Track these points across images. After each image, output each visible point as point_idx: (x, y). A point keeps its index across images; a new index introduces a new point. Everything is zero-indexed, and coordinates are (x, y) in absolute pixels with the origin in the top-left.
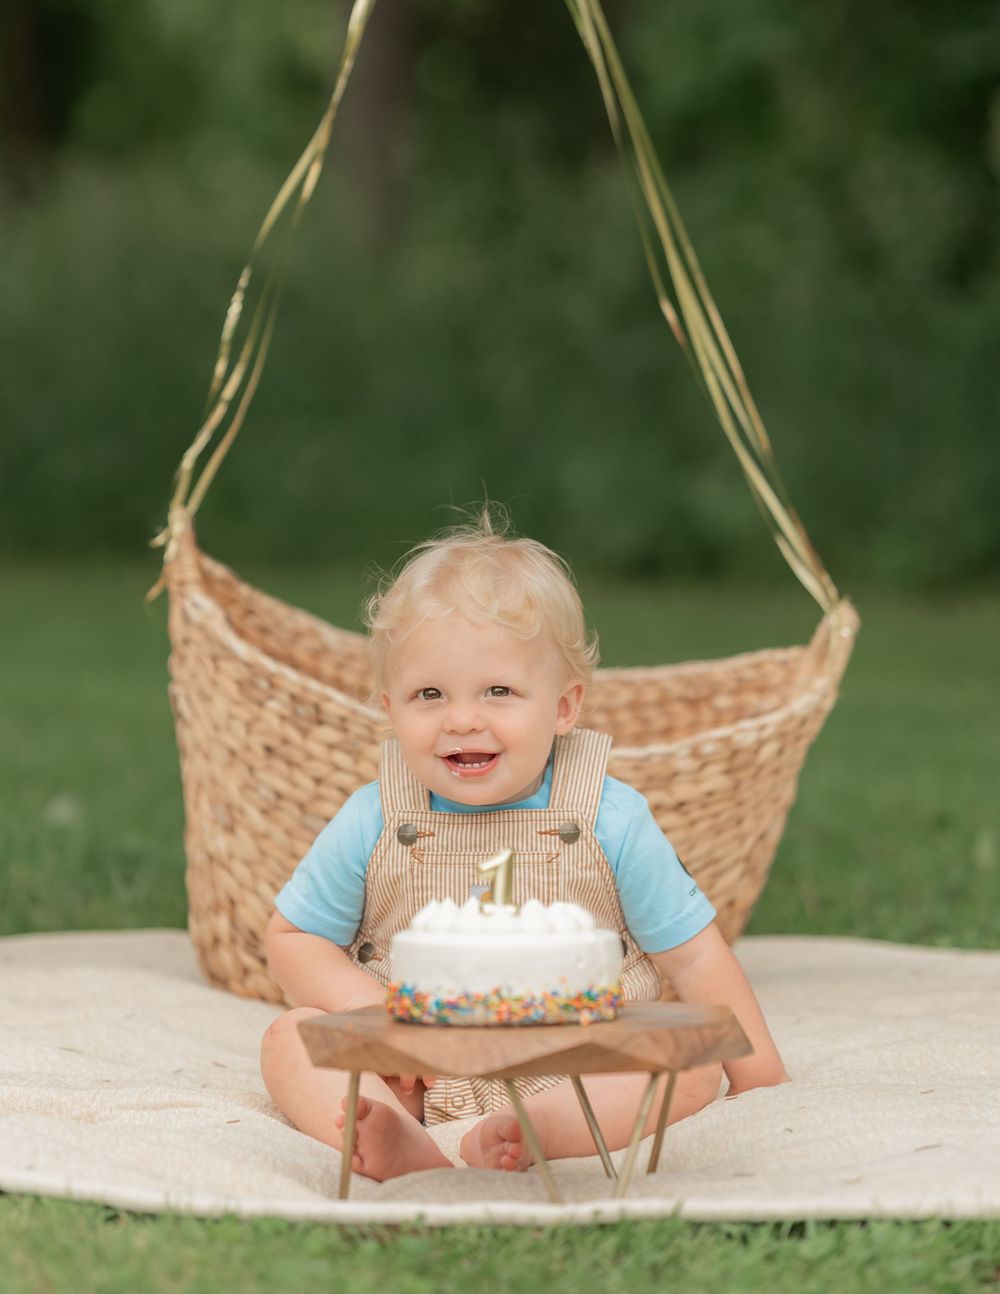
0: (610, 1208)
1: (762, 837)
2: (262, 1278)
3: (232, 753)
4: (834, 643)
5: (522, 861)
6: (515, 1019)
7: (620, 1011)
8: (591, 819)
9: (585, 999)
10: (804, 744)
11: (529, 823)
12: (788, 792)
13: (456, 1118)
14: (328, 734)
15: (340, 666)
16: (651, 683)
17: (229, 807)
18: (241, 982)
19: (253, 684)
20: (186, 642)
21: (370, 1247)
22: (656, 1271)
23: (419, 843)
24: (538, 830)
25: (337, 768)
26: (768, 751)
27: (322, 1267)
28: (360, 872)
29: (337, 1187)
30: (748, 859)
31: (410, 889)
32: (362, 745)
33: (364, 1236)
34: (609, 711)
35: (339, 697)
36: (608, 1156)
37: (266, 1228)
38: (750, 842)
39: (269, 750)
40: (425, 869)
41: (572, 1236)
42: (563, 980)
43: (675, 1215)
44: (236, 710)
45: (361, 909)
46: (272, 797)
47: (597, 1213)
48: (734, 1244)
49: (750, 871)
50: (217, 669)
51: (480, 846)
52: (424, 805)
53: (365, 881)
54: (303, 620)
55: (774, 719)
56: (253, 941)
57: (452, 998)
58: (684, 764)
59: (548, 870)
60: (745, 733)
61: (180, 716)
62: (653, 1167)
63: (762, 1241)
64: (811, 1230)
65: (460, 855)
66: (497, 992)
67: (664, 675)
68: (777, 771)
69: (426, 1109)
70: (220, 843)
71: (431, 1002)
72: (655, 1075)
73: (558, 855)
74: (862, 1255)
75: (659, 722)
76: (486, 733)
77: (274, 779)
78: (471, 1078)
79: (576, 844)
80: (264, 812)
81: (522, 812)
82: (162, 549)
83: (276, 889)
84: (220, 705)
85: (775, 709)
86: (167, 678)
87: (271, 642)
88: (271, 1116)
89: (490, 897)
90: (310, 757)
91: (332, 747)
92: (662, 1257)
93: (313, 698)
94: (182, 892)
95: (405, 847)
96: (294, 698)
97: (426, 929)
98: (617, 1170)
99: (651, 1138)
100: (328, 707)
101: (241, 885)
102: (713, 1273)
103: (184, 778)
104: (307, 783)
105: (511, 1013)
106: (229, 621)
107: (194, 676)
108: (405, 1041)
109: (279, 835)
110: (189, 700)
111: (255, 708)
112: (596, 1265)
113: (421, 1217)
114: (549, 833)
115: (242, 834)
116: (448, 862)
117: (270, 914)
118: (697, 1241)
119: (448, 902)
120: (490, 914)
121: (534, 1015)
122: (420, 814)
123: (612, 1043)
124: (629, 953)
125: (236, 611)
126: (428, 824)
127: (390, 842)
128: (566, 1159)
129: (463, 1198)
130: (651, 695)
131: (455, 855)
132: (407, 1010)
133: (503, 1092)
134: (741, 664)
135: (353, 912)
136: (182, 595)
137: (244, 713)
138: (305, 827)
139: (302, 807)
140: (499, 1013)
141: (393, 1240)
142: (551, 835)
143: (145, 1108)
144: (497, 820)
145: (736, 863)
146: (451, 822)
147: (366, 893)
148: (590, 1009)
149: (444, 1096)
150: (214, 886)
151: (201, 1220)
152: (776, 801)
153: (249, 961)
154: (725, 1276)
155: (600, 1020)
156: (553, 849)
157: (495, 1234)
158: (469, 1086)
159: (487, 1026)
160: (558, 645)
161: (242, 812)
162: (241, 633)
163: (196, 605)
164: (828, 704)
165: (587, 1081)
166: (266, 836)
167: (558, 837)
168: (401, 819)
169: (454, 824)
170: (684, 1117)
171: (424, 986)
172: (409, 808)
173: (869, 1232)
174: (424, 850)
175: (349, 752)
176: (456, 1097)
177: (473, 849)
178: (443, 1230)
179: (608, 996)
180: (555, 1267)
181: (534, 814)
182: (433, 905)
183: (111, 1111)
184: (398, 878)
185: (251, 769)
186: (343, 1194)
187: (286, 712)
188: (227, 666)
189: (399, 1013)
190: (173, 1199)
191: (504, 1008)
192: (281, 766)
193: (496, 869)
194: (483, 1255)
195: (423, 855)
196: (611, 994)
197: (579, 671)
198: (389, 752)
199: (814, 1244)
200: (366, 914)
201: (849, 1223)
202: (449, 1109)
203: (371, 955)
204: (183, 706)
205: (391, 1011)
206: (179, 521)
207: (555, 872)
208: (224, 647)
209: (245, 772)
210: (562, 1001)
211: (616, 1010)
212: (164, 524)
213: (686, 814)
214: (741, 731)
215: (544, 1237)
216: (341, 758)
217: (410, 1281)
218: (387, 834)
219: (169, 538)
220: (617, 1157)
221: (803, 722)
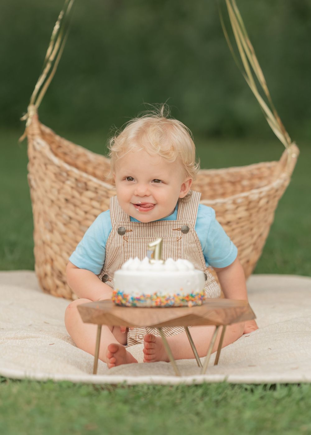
0: (199, 378)
1: (260, 235)
2: (63, 404)
3: (52, 201)
4: (289, 160)
5: (167, 241)
6: (163, 305)
7: (204, 302)
8: (193, 224)
9: (190, 297)
10: (277, 199)
11: (169, 226)
12: (270, 218)
13: (140, 343)
14: (90, 194)
15: (95, 168)
16: (217, 175)
17: (51, 222)
18: (56, 291)
19: (60, 174)
20: (34, 158)
21: (105, 393)
22: (217, 403)
23: (127, 234)
24: (173, 229)
25: (93, 207)
26: (263, 202)
27: (86, 400)
28: (104, 245)
29: (92, 370)
30: (254, 244)
31: (123, 252)
32: (103, 198)
33: (103, 389)
34: (201, 186)
35: (95, 180)
36: (199, 359)
37: (64, 385)
38: (255, 237)
39: (67, 200)
40: (129, 244)
41: (185, 389)
42: (181, 290)
43: (225, 381)
44: (54, 185)
45: (104, 260)
46: (68, 219)
47: (194, 380)
48: (248, 393)
49: (255, 249)
50: (47, 169)
51: (150, 235)
52: (128, 220)
53: (105, 249)
54: (80, 150)
55: (265, 189)
56: (60, 275)
57: (138, 296)
58: (230, 206)
59: (177, 244)
60: (254, 195)
61: (32, 187)
62: (216, 363)
63: (259, 391)
64: (278, 387)
65: (143, 239)
66: (156, 294)
67: (222, 172)
68: (266, 210)
69: (128, 339)
70: (47, 237)
71: (129, 298)
72: (217, 327)
73: (181, 238)
74: (298, 397)
75: (220, 190)
76: (151, 197)
77: (68, 212)
78: (146, 327)
79: (188, 234)
80: (65, 225)
81: (167, 222)
82: (25, 121)
83: (69, 255)
84: (48, 183)
85: (266, 185)
86: (27, 172)
87: (68, 159)
88: (67, 342)
89: (153, 257)
90: (83, 203)
91: (91, 199)
92: (219, 398)
93: (84, 180)
94: (33, 256)
95: (121, 236)
96: (77, 180)
97: (128, 269)
98: (202, 364)
99: (216, 353)
100: (90, 184)
101: (56, 253)
102: (240, 404)
103: (33, 211)
104: (82, 213)
105: (161, 302)
106: (51, 150)
107: (37, 171)
108: (119, 313)
109: (70, 234)
110: (35, 180)
111: (61, 184)
112: (194, 400)
113: (125, 381)
114: (177, 230)
115: (56, 233)
116: (138, 241)
117: (67, 264)
118: (233, 391)
119: (137, 259)
120: (153, 264)
121: (170, 303)
122: (126, 223)
123: (201, 314)
124: (208, 279)
125: (54, 146)
126: (130, 227)
127: (115, 234)
128: (183, 360)
129: (142, 374)
130: (217, 180)
131: (141, 239)
132: (120, 301)
133: (159, 333)
134: (252, 168)
135: (101, 261)
136: (33, 139)
137: (57, 186)
138: (81, 230)
139: (80, 222)
140: (156, 302)
141: (114, 390)
142: (178, 230)
143: (17, 339)
144: (157, 225)
145: (250, 245)
146: (139, 226)
147: (106, 254)
148: (192, 301)
149: (135, 334)
150: (45, 253)
151: (39, 382)
152: (266, 221)
153: (59, 283)
154: (245, 405)
155: (196, 305)
156: (179, 236)
157: (154, 388)
158: (145, 331)
159: (152, 307)
160: (183, 165)
161: (56, 224)
162: (56, 155)
163: (38, 143)
164: (287, 184)
165: (191, 329)
166: (65, 234)
167: (180, 231)
168: (119, 225)
169: (140, 227)
170: (229, 344)
171: (127, 291)
172: (122, 221)
173: (301, 388)
174: (128, 237)
175: (98, 201)
176: (140, 335)
177: (148, 236)
178: (134, 387)
179: (199, 296)
180: (178, 401)
181: (171, 222)
182: (131, 260)
183: (4, 340)
184: (118, 248)
185: (60, 208)
186: (95, 372)
187: (74, 185)
188: (50, 167)
189: (117, 302)
190: (28, 374)
191: (158, 300)
192: (71, 207)
193: (155, 246)
194: (149, 396)
195: (128, 239)
196: (201, 295)
197: (191, 174)
198: (113, 200)
199: (279, 393)
200: (105, 263)
201: (293, 384)
202: (137, 340)
203: (107, 279)
204: (33, 183)
205: (114, 301)
206: (32, 110)
207: (180, 245)
208: (49, 160)
209: (57, 209)
210: (181, 297)
211: (202, 301)
212: (26, 111)
213: (231, 226)
214: (253, 194)
215: (173, 389)
216: (95, 204)
217: (120, 406)
218: (114, 231)
219: (28, 117)
220: (202, 360)
221: (277, 190)
